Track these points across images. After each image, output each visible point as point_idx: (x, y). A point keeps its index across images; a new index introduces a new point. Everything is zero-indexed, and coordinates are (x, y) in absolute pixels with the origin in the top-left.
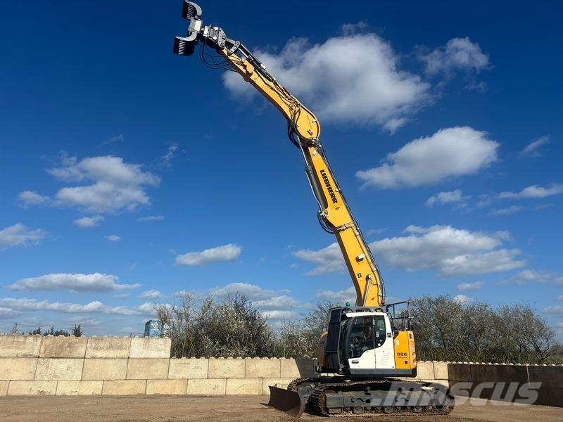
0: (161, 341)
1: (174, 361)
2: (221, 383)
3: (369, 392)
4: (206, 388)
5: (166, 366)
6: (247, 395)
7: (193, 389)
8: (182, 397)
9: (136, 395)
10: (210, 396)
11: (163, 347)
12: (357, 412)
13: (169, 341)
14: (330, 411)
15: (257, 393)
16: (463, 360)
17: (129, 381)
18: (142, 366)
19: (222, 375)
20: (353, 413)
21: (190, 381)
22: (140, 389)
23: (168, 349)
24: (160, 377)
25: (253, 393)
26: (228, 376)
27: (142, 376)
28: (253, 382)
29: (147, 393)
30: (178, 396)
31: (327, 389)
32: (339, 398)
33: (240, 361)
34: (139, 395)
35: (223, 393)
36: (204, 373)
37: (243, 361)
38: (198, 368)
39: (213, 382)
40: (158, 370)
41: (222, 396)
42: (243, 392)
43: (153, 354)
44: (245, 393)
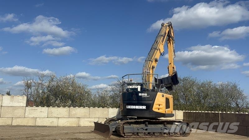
0: (20, 98)
1: (28, 108)
2: (55, 120)
3: (147, 125)
4: (47, 122)
5: (24, 111)
6: (70, 126)
7: (39, 123)
8: (33, 126)
9: (6, 125)
10: (49, 127)
11: (21, 101)
12: (140, 135)
13: (26, 98)
14: (126, 134)
15: (75, 126)
16: (196, 110)
17: (2, 118)
18: (10, 110)
19: (56, 116)
20: (138, 136)
21: (37, 119)
22: (9, 122)
23: (25, 102)
24: (20, 117)
25: (73, 126)
26: (59, 116)
27: (10, 116)
28: (74, 120)
29: (13, 125)
30: (30, 126)
31: (125, 123)
32: (131, 128)
33: (67, 109)
34: (8, 125)
35: (56, 125)
36: (45, 115)
37: (68, 109)
38: (42, 112)
39: (51, 120)
40: (20, 112)
41: (55, 127)
42: (68, 125)
43: (16, 104)
44: (69, 125)
